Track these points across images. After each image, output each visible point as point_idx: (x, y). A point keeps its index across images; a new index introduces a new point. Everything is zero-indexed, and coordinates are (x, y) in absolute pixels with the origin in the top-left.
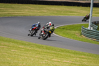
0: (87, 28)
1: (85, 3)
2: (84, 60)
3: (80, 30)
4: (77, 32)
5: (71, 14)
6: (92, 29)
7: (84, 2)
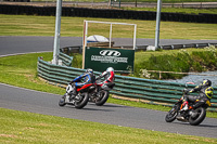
0: (49, 63)
1: (44, 8)
2: (45, 131)
3: (35, 67)
4: (28, 71)
5: (14, 31)
6: (60, 64)
7: (41, 5)
